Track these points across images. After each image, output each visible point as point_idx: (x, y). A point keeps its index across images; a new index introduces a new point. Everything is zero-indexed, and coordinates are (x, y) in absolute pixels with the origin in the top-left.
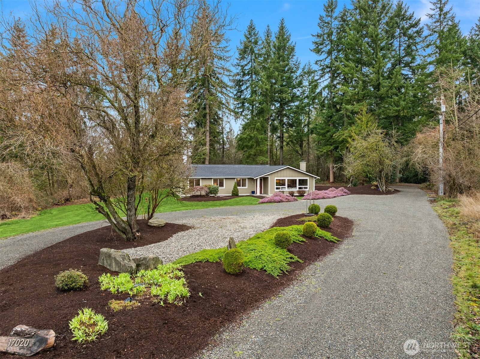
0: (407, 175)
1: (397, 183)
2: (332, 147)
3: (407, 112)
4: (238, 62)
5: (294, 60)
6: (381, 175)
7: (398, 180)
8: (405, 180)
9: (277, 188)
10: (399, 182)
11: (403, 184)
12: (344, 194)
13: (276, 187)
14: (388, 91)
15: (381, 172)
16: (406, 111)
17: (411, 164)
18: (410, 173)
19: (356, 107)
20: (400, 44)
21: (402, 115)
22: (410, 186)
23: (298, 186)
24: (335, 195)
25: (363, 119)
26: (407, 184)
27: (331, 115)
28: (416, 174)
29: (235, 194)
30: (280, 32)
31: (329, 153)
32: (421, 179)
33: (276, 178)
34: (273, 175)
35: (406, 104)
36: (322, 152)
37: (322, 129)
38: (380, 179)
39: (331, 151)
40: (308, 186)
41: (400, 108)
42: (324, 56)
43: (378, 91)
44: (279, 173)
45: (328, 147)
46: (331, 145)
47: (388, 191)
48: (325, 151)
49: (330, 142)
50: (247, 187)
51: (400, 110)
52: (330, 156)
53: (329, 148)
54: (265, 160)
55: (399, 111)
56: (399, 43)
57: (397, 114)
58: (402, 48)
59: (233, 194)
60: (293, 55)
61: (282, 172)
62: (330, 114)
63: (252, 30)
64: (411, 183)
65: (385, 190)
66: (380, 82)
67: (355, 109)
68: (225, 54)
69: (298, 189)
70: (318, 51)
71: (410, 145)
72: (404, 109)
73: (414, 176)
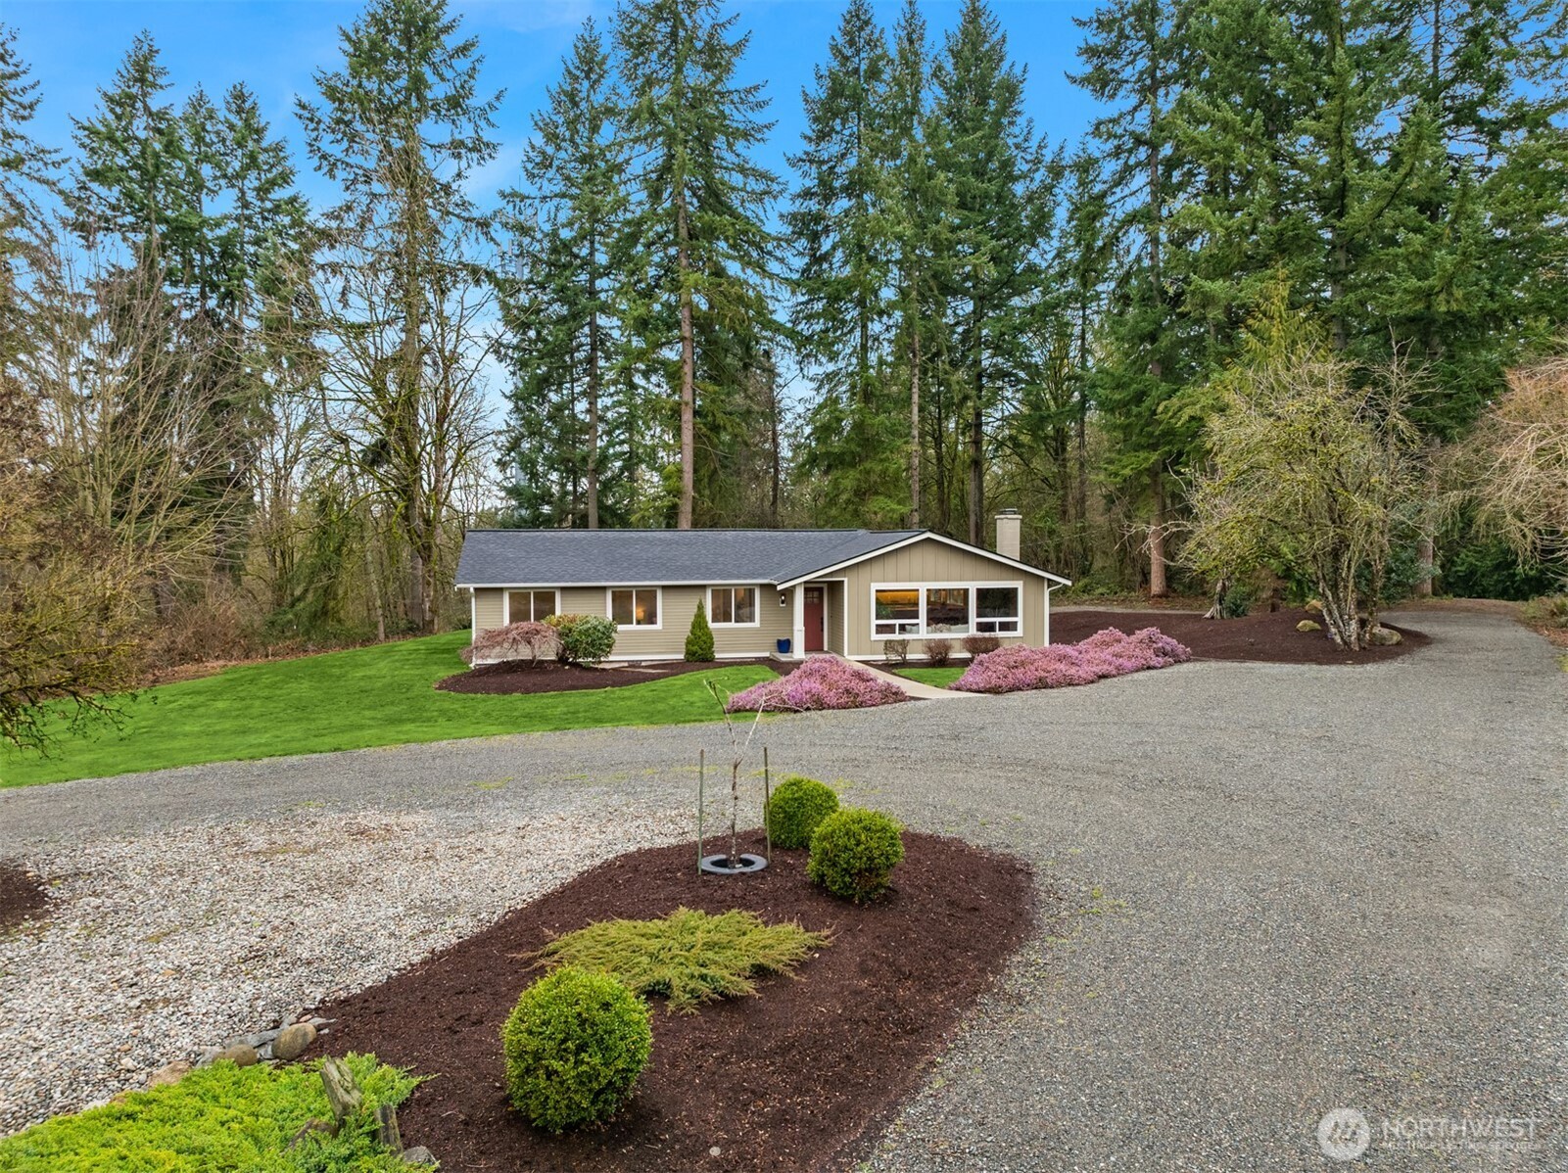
0: (1471, 564)
1: (1424, 596)
2: (1154, 457)
3: (1466, 298)
4: (811, 148)
5: (1016, 130)
6: (1336, 570)
7: (1428, 588)
8: (1460, 583)
9: (880, 629)
10: (1435, 593)
11: (1448, 601)
12: (1155, 661)
13: (874, 622)
14: (1380, 214)
15: (1336, 555)
16: (1459, 293)
17: (1481, 519)
18: (1482, 554)
19: (1249, 288)
20: (1437, 36)
21: (1443, 309)
22: (1481, 612)
23: (973, 619)
24: (1105, 668)
25: (1274, 333)
26: (1465, 602)
27: (1151, 328)
28: (1506, 561)
29: (700, 654)
30: (965, 33)
31: (1146, 480)
32: (1528, 580)
33: (875, 586)
34: (865, 573)
35: (1462, 262)
36: (1116, 475)
37: (1119, 386)
38: (1334, 587)
39: (1152, 472)
40: (1019, 619)
41: (1431, 281)
42: (1126, 100)
43: (1340, 215)
44: (890, 563)
45: (1142, 455)
46: (1154, 447)
47: (1372, 643)
48: (1127, 472)
49: (1151, 435)
50: (757, 624)
51: (1432, 288)
52: (1149, 492)
53: (1146, 459)
54: (893, 510)
55: (1428, 295)
56: (1432, 31)
57: (1420, 306)
58: (1448, 49)
59: (688, 653)
60: (1017, 113)
61: (904, 559)
62: (1147, 327)
63: (861, 29)
64: (1483, 594)
65: (1359, 639)
66: (1345, 181)
67: (1242, 294)
68: (750, 115)
69: (972, 631)
70: (1102, 83)
71: (1479, 438)
72: (1449, 284)
73: (1497, 567)
